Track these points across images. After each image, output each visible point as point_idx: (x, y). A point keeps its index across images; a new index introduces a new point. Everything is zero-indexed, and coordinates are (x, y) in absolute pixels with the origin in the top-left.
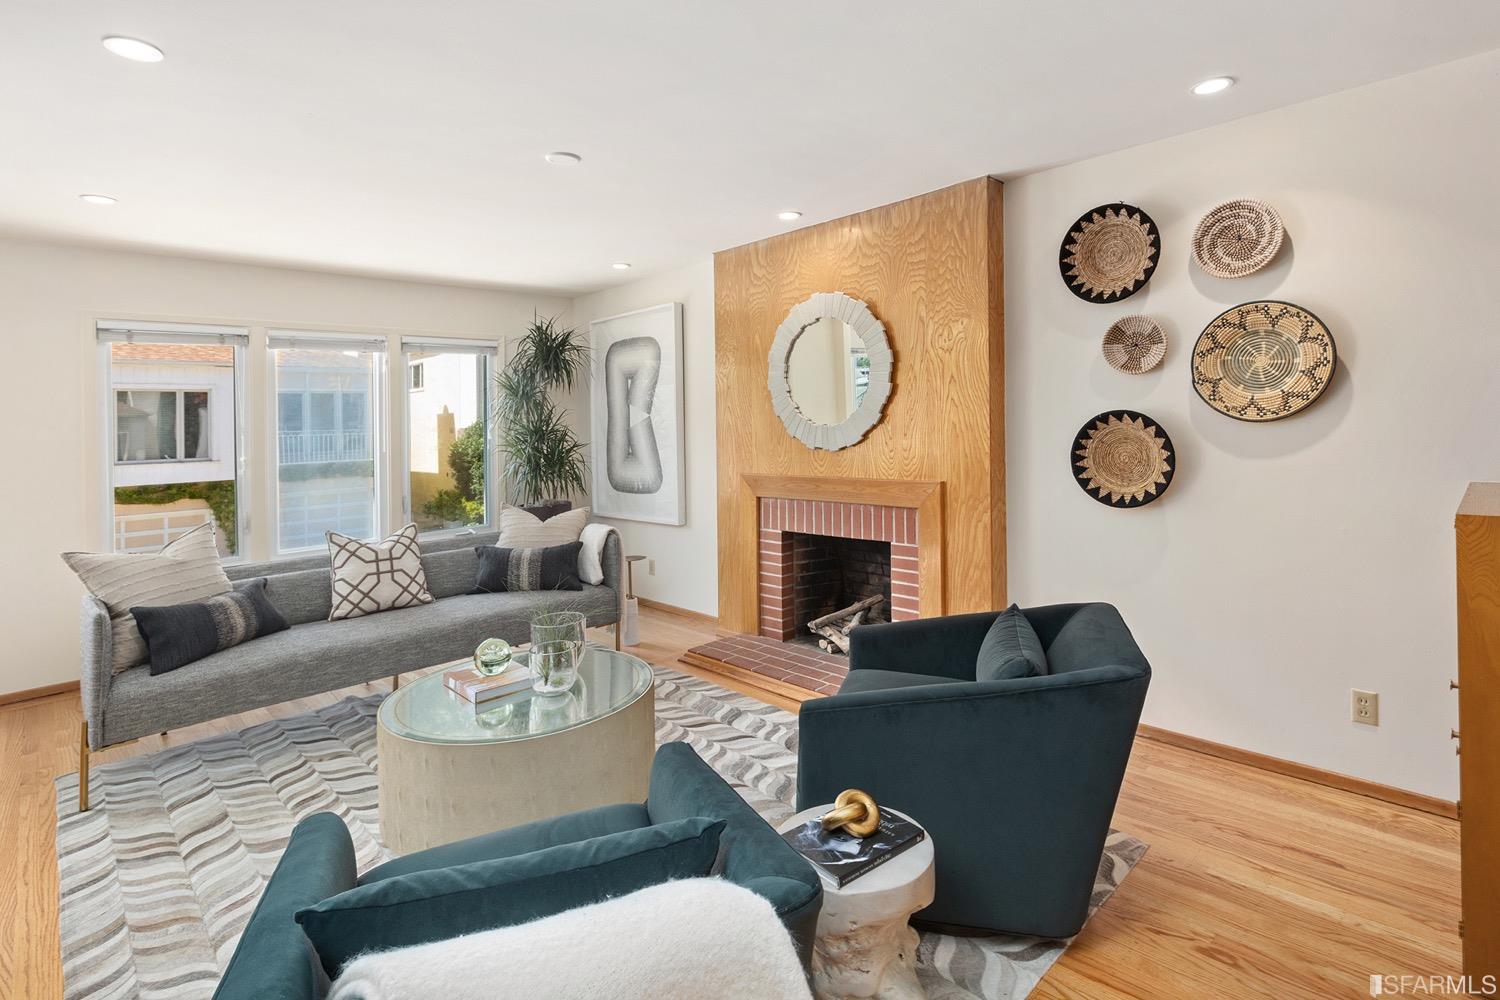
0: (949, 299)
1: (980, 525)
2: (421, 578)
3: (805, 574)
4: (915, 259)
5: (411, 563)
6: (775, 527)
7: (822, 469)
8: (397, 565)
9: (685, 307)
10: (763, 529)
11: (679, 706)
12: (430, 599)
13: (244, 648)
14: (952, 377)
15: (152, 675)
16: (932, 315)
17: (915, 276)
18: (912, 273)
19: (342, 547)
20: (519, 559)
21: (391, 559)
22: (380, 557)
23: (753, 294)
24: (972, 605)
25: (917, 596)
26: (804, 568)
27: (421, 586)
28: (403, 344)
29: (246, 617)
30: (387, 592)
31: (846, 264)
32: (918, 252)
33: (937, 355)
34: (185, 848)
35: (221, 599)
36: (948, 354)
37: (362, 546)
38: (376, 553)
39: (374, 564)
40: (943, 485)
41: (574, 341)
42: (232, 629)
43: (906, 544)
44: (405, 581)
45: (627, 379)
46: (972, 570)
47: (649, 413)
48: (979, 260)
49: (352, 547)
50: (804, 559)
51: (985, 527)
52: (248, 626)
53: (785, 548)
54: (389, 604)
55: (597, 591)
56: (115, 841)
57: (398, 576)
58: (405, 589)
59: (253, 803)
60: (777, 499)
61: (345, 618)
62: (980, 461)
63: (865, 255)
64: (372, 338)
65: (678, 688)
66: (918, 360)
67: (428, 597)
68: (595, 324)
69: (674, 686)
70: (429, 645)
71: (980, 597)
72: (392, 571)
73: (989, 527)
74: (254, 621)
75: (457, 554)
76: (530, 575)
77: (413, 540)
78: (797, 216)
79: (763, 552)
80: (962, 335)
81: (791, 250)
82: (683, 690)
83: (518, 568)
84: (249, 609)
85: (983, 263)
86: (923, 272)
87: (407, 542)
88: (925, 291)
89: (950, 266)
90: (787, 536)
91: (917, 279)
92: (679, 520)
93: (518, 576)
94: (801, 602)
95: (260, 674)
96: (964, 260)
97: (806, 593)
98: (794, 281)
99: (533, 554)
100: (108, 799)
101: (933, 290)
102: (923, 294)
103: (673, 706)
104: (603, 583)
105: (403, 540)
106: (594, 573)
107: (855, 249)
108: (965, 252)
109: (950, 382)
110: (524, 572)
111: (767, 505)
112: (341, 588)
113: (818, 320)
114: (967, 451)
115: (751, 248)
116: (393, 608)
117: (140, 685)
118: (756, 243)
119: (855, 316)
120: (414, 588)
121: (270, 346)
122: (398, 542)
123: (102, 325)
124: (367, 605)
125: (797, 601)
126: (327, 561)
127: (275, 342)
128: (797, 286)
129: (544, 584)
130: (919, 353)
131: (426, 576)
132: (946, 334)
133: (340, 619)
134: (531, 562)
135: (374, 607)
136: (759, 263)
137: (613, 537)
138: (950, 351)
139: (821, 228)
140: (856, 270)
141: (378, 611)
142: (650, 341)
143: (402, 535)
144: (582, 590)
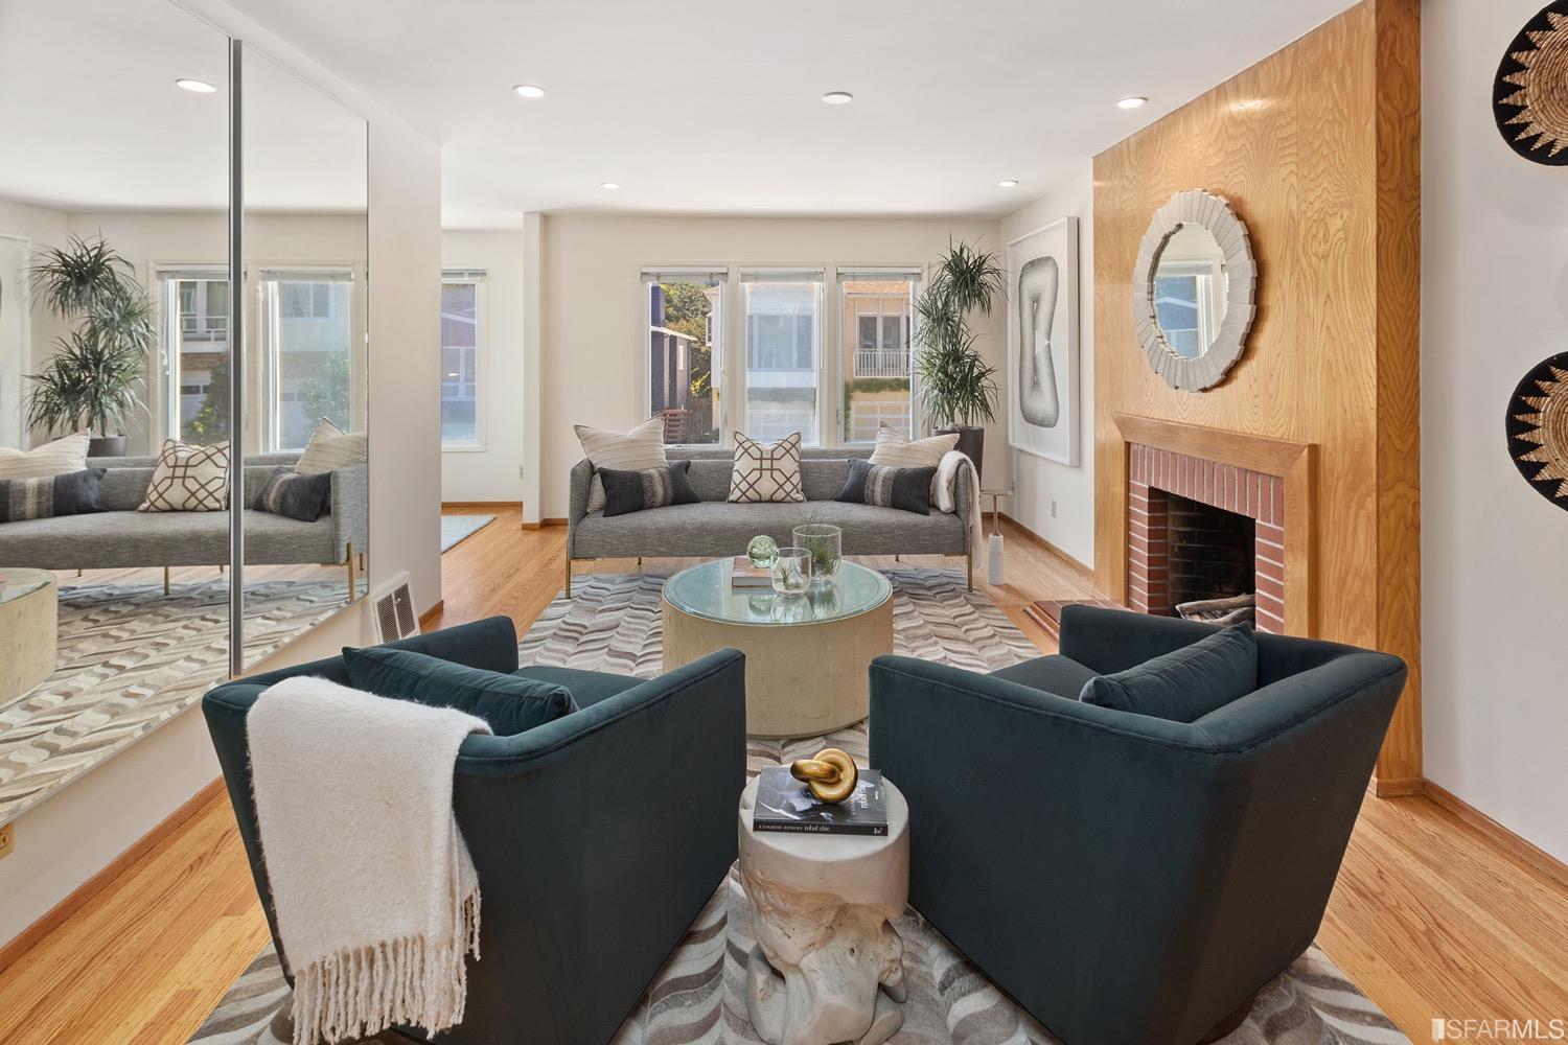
0: (1325, 185)
1: (1362, 513)
2: (796, 479)
3: (1185, 544)
4: (1285, 133)
5: (789, 465)
6: (1142, 481)
7: (1185, 414)
8: (776, 464)
9: (1081, 223)
10: (1132, 481)
11: (976, 652)
12: (801, 498)
13: (661, 510)
14: (1328, 296)
15: (604, 516)
16: (1303, 207)
17: (1285, 156)
18: (1282, 153)
19: (741, 444)
20: (876, 476)
21: (772, 459)
22: (764, 456)
23: (1125, 201)
24: (1350, 627)
25: (1282, 598)
26: (1182, 536)
27: (795, 487)
28: (838, 274)
29: (665, 488)
30: (766, 487)
31: (1211, 152)
32: (1288, 123)
33: (1310, 265)
34: (583, 639)
35: (652, 471)
36: (1323, 261)
37: (753, 445)
38: (762, 452)
39: (759, 461)
40: (1314, 450)
41: (990, 264)
42: (654, 494)
43: (1272, 525)
44: (782, 480)
45: (1034, 302)
46: (1350, 580)
47: (1049, 339)
48: (1363, 122)
49: (746, 445)
50: (1184, 526)
51: (1369, 518)
52: (665, 495)
53: (1151, 508)
54: (768, 497)
55: (944, 519)
56: (564, 622)
57: (776, 474)
58: (781, 486)
59: (636, 624)
60: (1144, 446)
61: (736, 502)
62: (1363, 419)
63: (1231, 137)
64: (813, 270)
65: (993, 636)
66: (1287, 272)
67: (800, 497)
68: (1012, 245)
69: (992, 633)
70: (780, 536)
71: (1361, 620)
72: (772, 470)
73: (1374, 518)
74: (670, 491)
75: (836, 463)
76: (883, 492)
77: (793, 446)
78: (1141, 102)
79: (1132, 508)
80: (1341, 234)
81: (1159, 142)
82: (997, 639)
83: (874, 484)
84: (668, 481)
85: (1369, 126)
86: (1294, 150)
87: (788, 446)
88: (1297, 175)
89: (1326, 136)
90: (1153, 492)
91: (1288, 160)
92: (1071, 461)
93: (873, 491)
94: (1180, 579)
95: (661, 531)
96: (1344, 125)
97: (1188, 568)
98: (1160, 181)
99: (888, 473)
100: (583, 596)
101: (1306, 173)
102: (1293, 180)
103: (971, 651)
104: (955, 513)
105: (785, 444)
106: (945, 501)
107: (1220, 130)
108: (1346, 112)
109: (1325, 304)
110: (878, 488)
111: (1136, 452)
112: (736, 477)
113: (1180, 226)
114: (1347, 404)
115: (1124, 146)
116: (771, 501)
117: (596, 523)
118: (1128, 139)
119: (1214, 218)
120: (788, 486)
121: (742, 281)
122: (781, 445)
123: (645, 270)
124: (751, 494)
125: (1173, 576)
126: (731, 455)
127: (745, 277)
128: (1163, 186)
129: (895, 504)
130: (1288, 260)
131: (802, 479)
132: (1321, 234)
133: (733, 502)
134: (885, 479)
135: (757, 497)
136: (1130, 164)
137: (964, 465)
138: (1325, 257)
139: (1186, 110)
140: (1221, 158)
141: (760, 501)
142: (1048, 259)
143: (786, 440)
144: (928, 515)
